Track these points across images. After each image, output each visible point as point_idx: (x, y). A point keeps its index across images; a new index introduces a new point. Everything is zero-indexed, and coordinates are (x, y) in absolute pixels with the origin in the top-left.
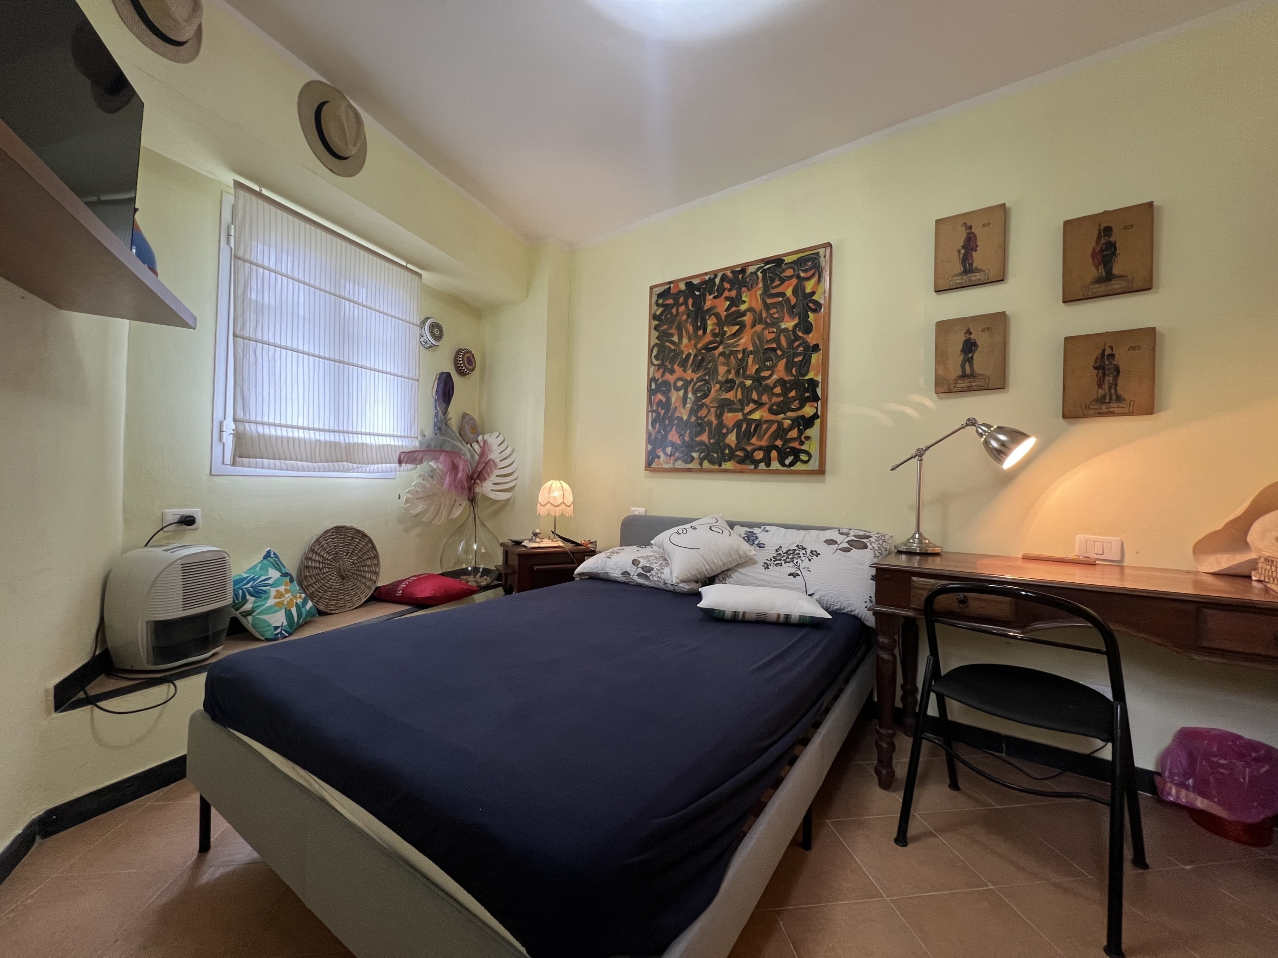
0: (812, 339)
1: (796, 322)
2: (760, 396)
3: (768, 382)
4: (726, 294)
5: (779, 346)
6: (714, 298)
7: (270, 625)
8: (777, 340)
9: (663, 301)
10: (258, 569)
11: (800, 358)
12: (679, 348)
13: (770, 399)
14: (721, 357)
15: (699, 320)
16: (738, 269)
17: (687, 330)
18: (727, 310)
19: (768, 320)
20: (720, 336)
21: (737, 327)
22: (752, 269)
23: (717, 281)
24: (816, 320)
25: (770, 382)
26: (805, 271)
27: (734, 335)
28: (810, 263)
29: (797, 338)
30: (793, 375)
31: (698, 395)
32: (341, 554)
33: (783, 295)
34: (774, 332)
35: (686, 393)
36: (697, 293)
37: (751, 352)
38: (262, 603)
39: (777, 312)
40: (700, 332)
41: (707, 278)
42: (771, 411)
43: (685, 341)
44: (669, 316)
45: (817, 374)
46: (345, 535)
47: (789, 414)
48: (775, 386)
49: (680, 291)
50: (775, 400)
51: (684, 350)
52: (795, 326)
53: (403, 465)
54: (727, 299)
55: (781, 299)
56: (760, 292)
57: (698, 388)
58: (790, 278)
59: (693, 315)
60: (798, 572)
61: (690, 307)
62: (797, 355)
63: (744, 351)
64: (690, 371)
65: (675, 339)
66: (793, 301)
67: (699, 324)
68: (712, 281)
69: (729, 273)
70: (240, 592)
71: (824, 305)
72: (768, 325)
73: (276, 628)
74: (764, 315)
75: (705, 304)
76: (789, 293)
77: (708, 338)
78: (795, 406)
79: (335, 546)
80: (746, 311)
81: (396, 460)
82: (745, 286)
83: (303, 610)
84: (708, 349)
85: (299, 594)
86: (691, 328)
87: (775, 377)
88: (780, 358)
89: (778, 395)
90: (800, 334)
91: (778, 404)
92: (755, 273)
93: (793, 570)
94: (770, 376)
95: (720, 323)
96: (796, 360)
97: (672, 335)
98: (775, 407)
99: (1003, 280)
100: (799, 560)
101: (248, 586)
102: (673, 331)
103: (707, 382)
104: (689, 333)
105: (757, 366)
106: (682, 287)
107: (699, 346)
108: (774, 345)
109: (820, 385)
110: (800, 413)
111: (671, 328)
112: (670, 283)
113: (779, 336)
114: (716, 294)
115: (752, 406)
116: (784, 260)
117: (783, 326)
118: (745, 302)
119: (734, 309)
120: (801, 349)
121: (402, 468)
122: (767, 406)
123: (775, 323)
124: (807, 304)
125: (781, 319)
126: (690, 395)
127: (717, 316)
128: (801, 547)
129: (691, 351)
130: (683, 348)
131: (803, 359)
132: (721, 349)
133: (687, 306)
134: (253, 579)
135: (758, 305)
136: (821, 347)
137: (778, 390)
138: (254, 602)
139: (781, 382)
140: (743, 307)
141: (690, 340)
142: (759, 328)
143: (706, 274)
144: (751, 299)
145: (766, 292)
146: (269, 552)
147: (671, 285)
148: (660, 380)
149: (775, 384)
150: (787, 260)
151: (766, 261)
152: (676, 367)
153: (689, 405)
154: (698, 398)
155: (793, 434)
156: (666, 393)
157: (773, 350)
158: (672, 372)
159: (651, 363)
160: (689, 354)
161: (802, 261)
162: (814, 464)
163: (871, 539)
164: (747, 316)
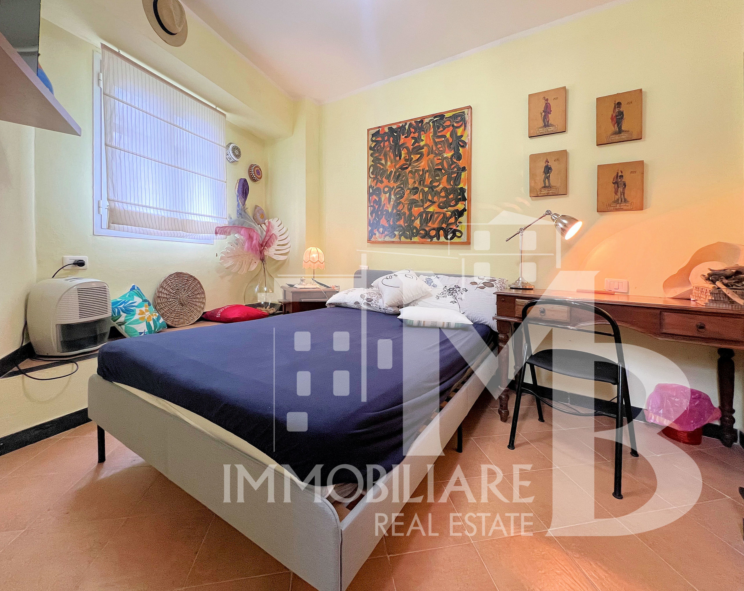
0: (461, 163)
1: (452, 153)
2: (433, 198)
3: (437, 189)
4: (412, 135)
5: (443, 168)
6: (405, 137)
7: (136, 331)
8: (442, 164)
9: (375, 139)
10: (127, 296)
12: (386, 168)
13: (439, 199)
14: (410, 174)
15: (397, 151)
16: (418, 120)
17: (390, 157)
18: (412, 145)
19: (437, 152)
20: (409, 160)
21: (419, 156)
22: (427, 120)
23: (407, 127)
24: (464, 152)
26: (457, 122)
27: (417, 160)
28: (460, 118)
29: (453, 163)
30: (451, 185)
31: (398, 197)
32: (180, 290)
33: (445, 136)
34: (440, 159)
35: (390, 195)
36: (395, 134)
37: (427, 171)
38: (131, 317)
39: (441, 147)
40: (398, 158)
41: (401, 125)
42: (440, 207)
43: (389, 163)
44: (379, 148)
45: (465, 185)
46: (183, 278)
47: (450, 208)
48: (441, 192)
49: (385, 133)
50: (441, 200)
51: (389, 169)
52: (452, 156)
53: (218, 235)
54: (413, 138)
55: (444, 139)
56: (431, 135)
57: (397, 192)
58: (448, 126)
59: (393, 148)
60: (456, 301)
61: (391, 142)
62: (453, 173)
63: (423, 170)
64: (392, 181)
65: (383, 162)
66: (450, 140)
67: (397, 153)
68: (403, 127)
69: (413, 122)
70: (116, 310)
71: (468, 143)
72: (436, 155)
73: (141, 333)
74: (434, 149)
75: (400, 141)
76: (448, 135)
77: (402, 162)
78: (453, 204)
79: (177, 285)
80: (424, 146)
81: (214, 232)
82: (423, 131)
83: (157, 323)
84: (403, 168)
85: (154, 313)
86: (392, 155)
87: (441, 186)
88: (444, 175)
89: (443, 197)
90: (455, 160)
91: (444, 203)
92: (429, 123)
93: (453, 300)
94: (439, 185)
95: (409, 153)
96: (453, 176)
97: (381, 159)
98: (441, 204)
99: (565, 132)
100: (456, 294)
101: (121, 306)
102: (382, 157)
103: (402, 189)
104: (391, 159)
105: (431, 180)
106: (387, 130)
107: (397, 167)
108: (440, 167)
109: (466, 191)
110: (456, 208)
111: (380, 155)
112: (379, 127)
113: (443, 161)
114: (406, 135)
115: (428, 203)
116: (445, 116)
117: (445, 155)
118: (423, 140)
119: (417, 144)
120: (456, 169)
121: (217, 237)
122: (437, 204)
123: (440, 154)
124: (458, 143)
125: (444, 152)
126: (393, 197)
127: (407, 148)
128: (457, 287)
129: (392, 170)
130: (388, 167)
131: (457, 176)
132: (410, 169)
133: (389, 142)
134: (124, 302)
135: (431, 143)
136: (467, 169)
137: (443, 194)
138: (126, 317)
139: (444, 189)
140: (422, 144)
141: (392, 163)
142: (431, 156)
143: (400, 122)
144: (425, 139)
145: (436, 136)
146: (134, 287)
147: (380, 129)
148: (375, 187)
149: (441, 190)
150: (447, 115)
151: (435, 116)
152: (384, 179)
153: (392, 203)
154: (397, 199)
155: (452, 220)
156: (379, 195)
157: (440, 170)
158: (382, 182)
159: (369, 177)
160: (391, 172)
161: (455, 117)
162: (464, 239)
163: (496, 282)
164: (424, 149)
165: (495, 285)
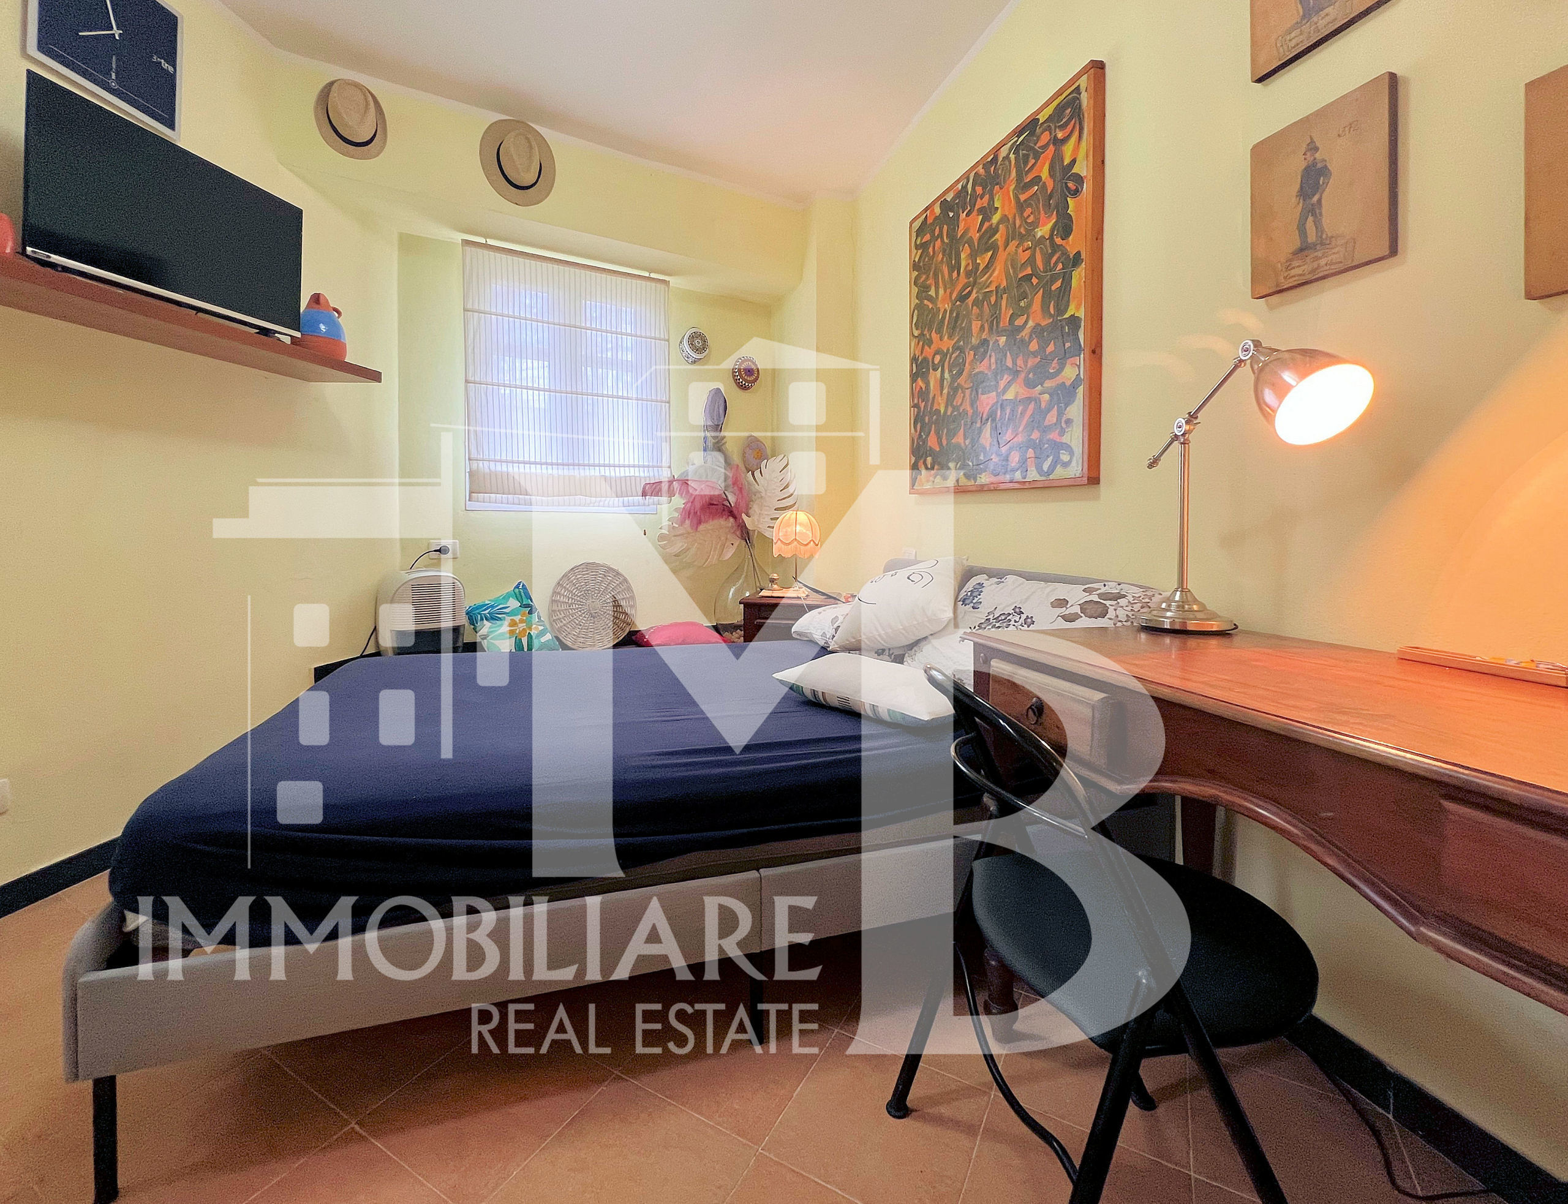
0: (1073, 244)
1: (1053, 222)
2: (1014, 363)
3: (1023, 334)
4: (979, 204)
5: (1035, 270)
6: (967, 215)
8: (1031, 261)
9: (921, 240)
10: (501, 597)
11: (1058, 284)
12: (936, 305)
13: (1026, 363)
14: (975, 308)
15: (953, 258)
16: (989, 160)
17: (943, 276)
18: (979, 230)
19: (1022, 230)
20: (972, 273)
21: (990, 254)
22: (1004, 152)
23: (970, 186)
24: (1077, 209)
25: (1025, 333)
26: (1062, 127)
27: (988, 266)
28: (1070, 109)
29: (1055, 248)
30: (1051, 316)
31: (954, 372)
33: (1037, 180)
34: (1030, 248)
35: (942, 373)
36: (951, 214)
37: (1004, 291)
38: (498, 629)
39: (1031, 213)
40: (955, 274)
41: (960, 186)
42: (1030, 384)
43: (941, 291)
44: (927, 259)
45: (1078, 308)
47: (1048, 384)
48: (1030, 339)
49: (936, 218)
50: (1031, 362)
52: (1053, 229)
53: (647, 497)
54: (979, 211)
55: (1036, 188)
56: (1013, 187)
57: (954, 361)
58: (1045, 147)
59: (948, 249)
61: (946, 241)
62: (1053, 279)
63: (997, 289)
64: (946, 337)
65: (932, 293)
66: (1050, 185)
67: (953, 262)
68: (964, 187)
69: (981, 171)
70: (479, 616)
71: (1085, 177)
72: (1022, 238)
74: (1018, 222)
75: (958, 228)
76: (1045, 174)
77: (963, 280)
78: (1053, 369)
80: (998, 223)
81: (640, 493)
82: (997, 184)
84: (963, 298)
86: (946, 271)
87: (1031, 324)
88: (1035, 290)
89: (1034, 354)
90: (1058, 241)
91: (1035, 369)
92: (1007, 157)
94: (1026, 322)
95: (973, 256)
96: (1053, 288)
97: (928, 288)
98: (1031, 376)
102: (931, 281)
103: (962, 350)
104: (944, 279)
105: (1011, 311)
106: (937, 210)
107: (954, 296)
108: (1029, 271)
109: (1082, 324)
110: (1058, 380)
111: (927, 278)
112: (926, 210)
113: (1033, 255)
114: (969, 208)
115: (1006, 378)
116: (1038, 119)
117: (1039, 233)
118: (997, 209)
119: (986, 225)
120: (1060, 266)
121: (647, 502)
122: (1023, 375)
123: (1030, 233)
124: (1066, 183)
125: (1036, 224)
126: (947, 375)
127: (970, 242)
129: (946, 306)
130: (940, 305)
131: (1062, 284)
132: (974, 295)
133: (942, 240)
134: (492, 607)
135: (1010, 210)
136: (1083, 256)
137: (1034, 346)
138: (490, 628)
139: (1037, 330)
140: (996, 218)
141: (945, 289)
142: (1013, 244)
143: (958, 181)
144: (1002, 205)
145: (1023, 187)
146: (519, 584)
147: (928, 212)
148: (920, 358)
149: (1031, 335)
150: (1042, 118)
151: (1019, 131)
152: (934, 335)
153: (945, 391)
154: (954, 378)
155: (1051, 418)
156: (925, 377)
157: (1028, 278)
158: (930, 342)
159: (912, 334)
160: (945, 311)
161: (1059, 110)
162: (1076, 468)
163: (1122, 602)
164: (1000, 232)
165: (1111, 613)
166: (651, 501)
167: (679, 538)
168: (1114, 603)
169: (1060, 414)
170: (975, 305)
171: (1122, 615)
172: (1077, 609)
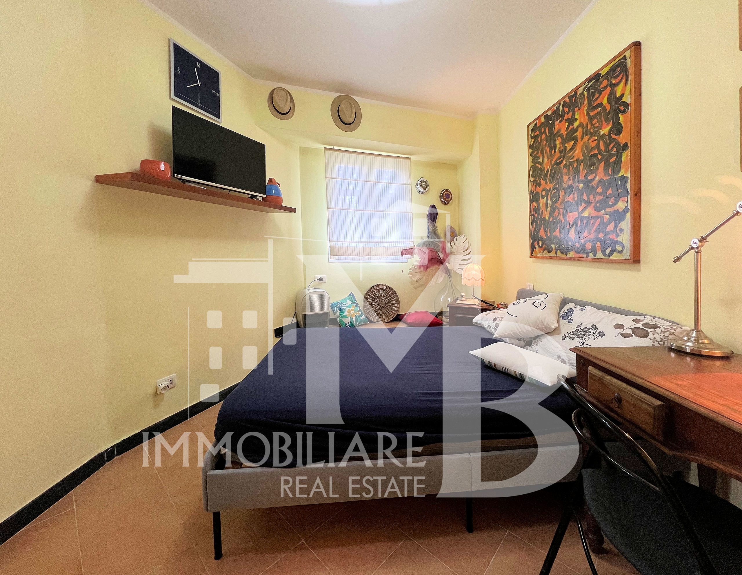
0: (622, 139)
1: (610, 127)
2: (588, 197)
3: (593, 183)
4: (566, 117)
5: (600, 152)
6: (560, 122)
7: (344, 323)
8: (598, 146)
9: (534, 134)
10: (344, 300)
11: (614, 159)
12: (543, 166)
13: (595, 198)
15: (552, 143)
16: (572, 94)
17: (546, 152)
18: (567, 130)
19: (592, 131)
20: (563, 151)
21: (573, 142)
22: (580, 90)
23: (561, 108)
24: (625, 121)
26: (615, 78)
27: (572, 149)
28: (619, 68)
29: (612, 140)
30: (609, 175)
31: (553, 200)
32: (381, 297)
33: (600, 105)
34: (596, 140)
35: (547, 200)
36: (550, 122)
37: (582, 161)
38: (343, 313)
39: (597, 122)
40: (553, 152)
41: (555, 108)
42: (597, 209)
43: (546, 160)
44: (537, 144)
45: (626, 172)
46: (382, 288)
47: (608, 210)
48: (598, 187)
49: (542, 123)
50: (598, 198)
52: (610, 130)
54: (567, 120)
55: (600, 109)
56: (586, 108)
57: (553, 194)
58: (605, 87)
59: (549, 139)
61: (547, 135)
62: (611, 156)
63: (577, 160)
64: (549, 182)
65: (541, 160)
66: (608, 108)
67: (552, 145)
68: (558, 109)
69: (567, 99)
71: (630, 104)
72: (592, 134)
73: (346, 324)
74: (589, 127)
75: (554, 129)
76: (605, 102)
77: (557, 155)
78: (611, 202)
79: (378, 293)
80: (578, 126)
81: (401, 253)
82: (577, 107)
84: (558, 164)
86: (548, 149)
87: (597, 178)
88: (600, 161)
89: (600, 194)
90: (614, 136)
91: (600, 202)
92: (582, 93)
95: (563, 143)
96: (611, 161)
97: (538, 158)
98: (598, 205)
102: (540, 154)
103: (558, 190)
104: (547, 154)
105: (586, 172)
106: (543, 120)
107: (553, 162)
108: (596, 151)
109: (629, 181)
110: (615, 208)
111: (538, 153)
112: (536, 119)
113: (599, 144)
114: (560, 119)
115: (584, 205)
116: (601, 74)
117: (602, 132)
118: (577, 119)
119: (571, 127)
120: (615, 150)
122: (593, 205)
123: (596, 132)
124: (618, 107)
125: (600, 128)
126: (549, 201)
127: (561, 136)
129: (549, 167)
130: (545, 166)
131: (617, 157)
132: (564, 162)
133: (546, 134)
135: (585, 120)
136: (629, 145)
137: (599, 190)
139: (601, 181)
140: (576, 124)
141: (548, 158)
142: (586, 138)
143: (554, 105)
144: (580, 116)
145: (591, 108)
147: (538, 120)
148: (534, 192)
149: (598, 185)
150: (603, 72)
151: (589, 80)
152: (542, 181)
153: (549, 209)
154: (553, 203)
155: (611, 227)
156: (537, 201)
157: (596, 155)
158: (540, 185)
159: (530, 180)
160: (548, 170)
161: (613, 69)
162: (626, 255)
163: (657, 330)
164: (579, 131)
165: (651, 336)
166: (405, 257)
167: (418, 273)
168: (652, 330)
169: (616, 226)
170: (565, 168)
171: (658, 338)
172: (630, 331)
